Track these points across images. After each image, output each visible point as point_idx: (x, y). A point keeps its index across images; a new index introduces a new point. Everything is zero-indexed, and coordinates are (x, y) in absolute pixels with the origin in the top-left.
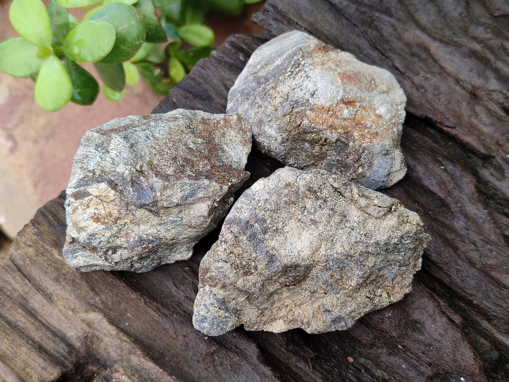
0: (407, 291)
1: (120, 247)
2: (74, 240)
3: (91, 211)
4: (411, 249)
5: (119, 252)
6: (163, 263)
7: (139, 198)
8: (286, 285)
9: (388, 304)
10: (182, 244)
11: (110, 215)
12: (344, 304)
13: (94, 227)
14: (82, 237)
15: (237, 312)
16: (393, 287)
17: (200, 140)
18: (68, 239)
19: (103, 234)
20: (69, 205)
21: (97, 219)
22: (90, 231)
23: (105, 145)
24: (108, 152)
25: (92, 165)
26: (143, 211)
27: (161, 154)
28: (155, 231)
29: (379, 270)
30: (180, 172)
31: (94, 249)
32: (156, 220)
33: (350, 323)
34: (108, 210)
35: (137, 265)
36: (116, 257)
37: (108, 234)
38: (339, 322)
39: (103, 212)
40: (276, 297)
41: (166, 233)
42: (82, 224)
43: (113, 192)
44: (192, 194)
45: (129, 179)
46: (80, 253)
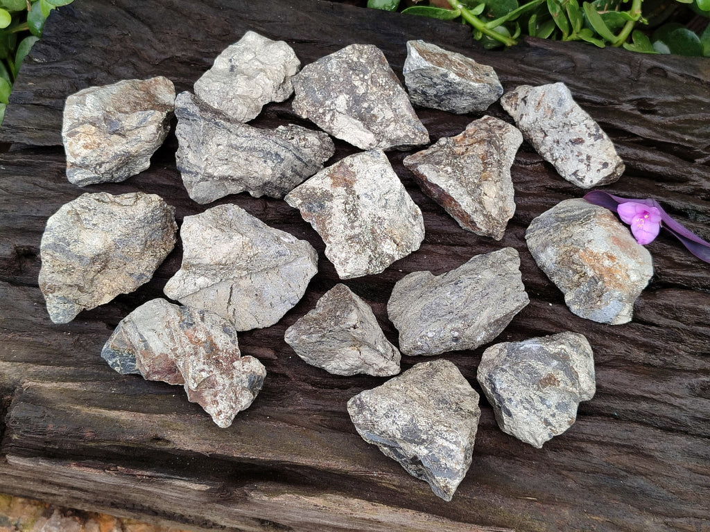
0: (174, 242)
1: (103, 163)
2: (73, 164)
3: (82, 142)
4: (163, 216)
5: (104, 166)
6: (132, 174)
7: (111, 128)
8: (99, 272)
9: (166, 255)
10: (143, 156)
11: (94, 142)
12: (139, 265)
13: (85, 152)
14: (78, 160)
15: (76, 301)
16: (165, 244)
17: (142, 92)
18: (68, 164)
19: (92, 155)
20: (66, 142)
21: (86, 147)
22: (83, 155)
23: (82, 101)
24: (85, 105)
25: (77, 116)
26: (115, 136)
27: (119, 100)
28: (124, 148)
29: (151, 236)
30: (134, 110)
31: (87, 167)
32: (124, 141)
33: (150, 276)
34: (92, 140)
35: (116, 175)
36: (102, 170)
37: (95, 155)
38: (142, 278)
39: (89, 141)
40: (96, 282)
41: (132, 149)
42: (77, 152)
43: (94, 128)
44: (145, 119)
45: (102, 118)
46: (79, 171)
